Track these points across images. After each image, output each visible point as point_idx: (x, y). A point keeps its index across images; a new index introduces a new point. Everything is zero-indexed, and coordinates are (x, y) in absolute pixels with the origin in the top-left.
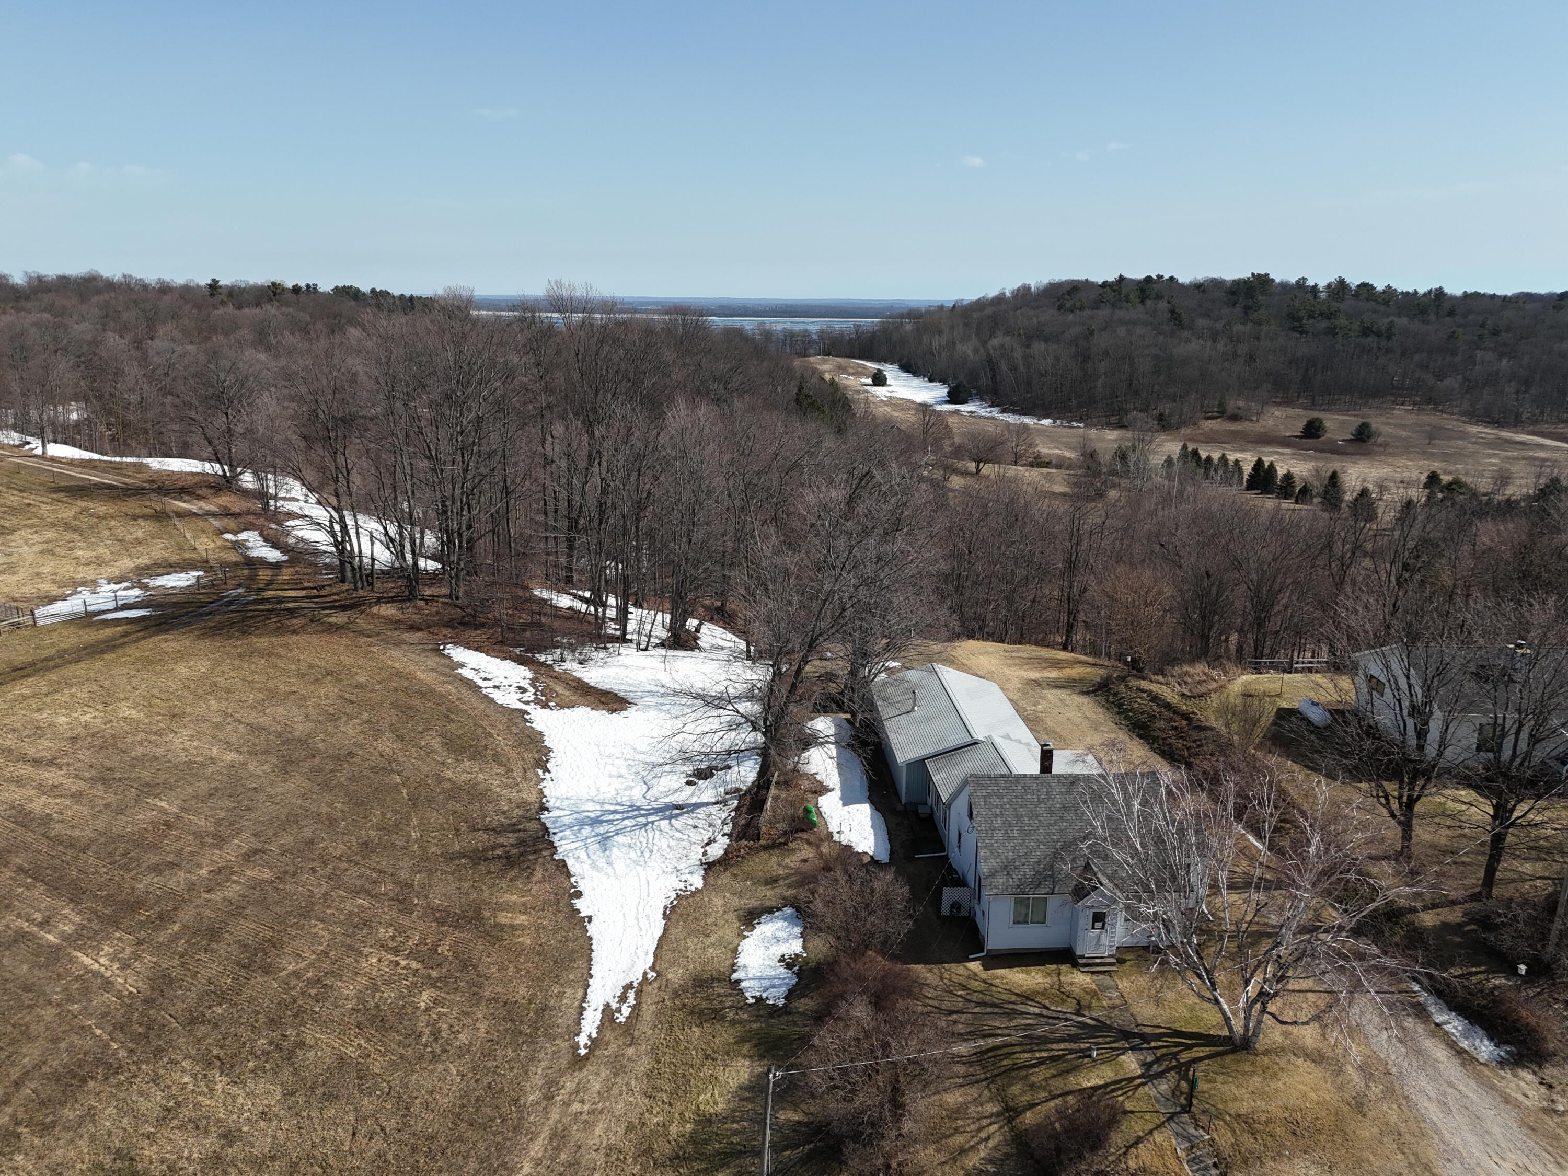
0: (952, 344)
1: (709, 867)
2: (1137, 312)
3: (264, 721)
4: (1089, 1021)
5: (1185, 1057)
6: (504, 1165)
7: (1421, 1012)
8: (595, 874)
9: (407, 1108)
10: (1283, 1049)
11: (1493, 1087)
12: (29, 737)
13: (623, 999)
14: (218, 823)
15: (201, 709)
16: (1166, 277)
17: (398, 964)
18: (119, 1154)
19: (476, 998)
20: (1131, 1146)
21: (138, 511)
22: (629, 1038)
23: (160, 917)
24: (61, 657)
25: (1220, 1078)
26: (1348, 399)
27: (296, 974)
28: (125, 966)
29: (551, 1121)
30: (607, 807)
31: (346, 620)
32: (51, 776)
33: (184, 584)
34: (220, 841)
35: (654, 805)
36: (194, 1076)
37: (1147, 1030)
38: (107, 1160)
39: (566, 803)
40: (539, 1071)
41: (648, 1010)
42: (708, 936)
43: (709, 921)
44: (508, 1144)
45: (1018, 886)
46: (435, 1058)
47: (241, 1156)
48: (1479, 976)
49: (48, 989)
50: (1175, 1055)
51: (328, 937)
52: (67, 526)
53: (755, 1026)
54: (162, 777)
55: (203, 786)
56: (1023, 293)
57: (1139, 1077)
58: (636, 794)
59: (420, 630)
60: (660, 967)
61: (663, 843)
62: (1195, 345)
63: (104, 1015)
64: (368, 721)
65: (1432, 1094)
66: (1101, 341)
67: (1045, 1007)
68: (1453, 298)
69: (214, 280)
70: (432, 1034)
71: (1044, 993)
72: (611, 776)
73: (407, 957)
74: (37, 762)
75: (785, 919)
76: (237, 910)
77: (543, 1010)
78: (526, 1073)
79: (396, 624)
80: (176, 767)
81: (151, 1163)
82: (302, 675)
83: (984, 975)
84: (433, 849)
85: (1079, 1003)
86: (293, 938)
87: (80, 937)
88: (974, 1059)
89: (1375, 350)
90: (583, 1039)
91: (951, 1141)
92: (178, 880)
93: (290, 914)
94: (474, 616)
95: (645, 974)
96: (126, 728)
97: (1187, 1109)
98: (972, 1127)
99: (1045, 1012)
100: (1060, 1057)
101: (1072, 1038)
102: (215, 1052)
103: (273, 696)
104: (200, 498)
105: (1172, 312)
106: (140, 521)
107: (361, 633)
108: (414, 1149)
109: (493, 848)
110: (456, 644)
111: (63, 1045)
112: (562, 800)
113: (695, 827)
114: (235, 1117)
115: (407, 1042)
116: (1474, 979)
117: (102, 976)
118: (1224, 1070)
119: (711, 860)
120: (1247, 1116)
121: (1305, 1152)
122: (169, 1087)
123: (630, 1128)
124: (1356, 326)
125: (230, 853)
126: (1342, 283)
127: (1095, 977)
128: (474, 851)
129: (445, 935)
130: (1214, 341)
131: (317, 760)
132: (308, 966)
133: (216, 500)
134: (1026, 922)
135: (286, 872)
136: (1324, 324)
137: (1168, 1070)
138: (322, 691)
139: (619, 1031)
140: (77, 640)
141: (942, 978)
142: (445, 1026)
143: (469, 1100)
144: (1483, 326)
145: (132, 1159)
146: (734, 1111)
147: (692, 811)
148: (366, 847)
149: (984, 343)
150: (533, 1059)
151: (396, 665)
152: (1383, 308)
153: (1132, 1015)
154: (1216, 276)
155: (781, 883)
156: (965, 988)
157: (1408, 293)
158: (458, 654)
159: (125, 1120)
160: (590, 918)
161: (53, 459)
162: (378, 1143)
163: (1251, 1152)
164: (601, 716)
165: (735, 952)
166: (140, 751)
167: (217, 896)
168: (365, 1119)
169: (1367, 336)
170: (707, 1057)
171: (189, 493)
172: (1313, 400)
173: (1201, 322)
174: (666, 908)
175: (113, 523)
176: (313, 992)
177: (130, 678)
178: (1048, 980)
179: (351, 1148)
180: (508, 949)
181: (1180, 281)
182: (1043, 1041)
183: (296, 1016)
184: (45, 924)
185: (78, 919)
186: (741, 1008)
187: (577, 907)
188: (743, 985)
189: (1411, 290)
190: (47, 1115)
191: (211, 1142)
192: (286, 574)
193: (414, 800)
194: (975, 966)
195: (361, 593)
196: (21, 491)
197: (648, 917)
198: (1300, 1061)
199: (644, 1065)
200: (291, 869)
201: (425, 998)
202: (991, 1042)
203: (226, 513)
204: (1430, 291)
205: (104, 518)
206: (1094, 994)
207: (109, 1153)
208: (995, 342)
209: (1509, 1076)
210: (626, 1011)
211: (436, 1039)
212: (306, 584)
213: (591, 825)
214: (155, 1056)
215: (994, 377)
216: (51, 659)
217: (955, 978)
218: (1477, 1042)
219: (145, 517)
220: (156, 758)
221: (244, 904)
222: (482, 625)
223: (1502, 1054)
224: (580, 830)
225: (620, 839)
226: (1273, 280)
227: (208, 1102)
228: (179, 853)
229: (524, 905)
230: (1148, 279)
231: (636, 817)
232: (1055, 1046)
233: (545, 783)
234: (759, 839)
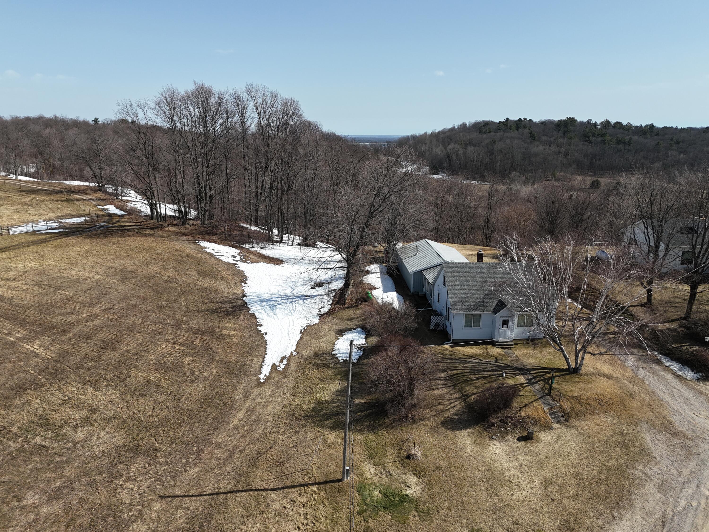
0: (431, 149)
1: (321, 316)
2: (514, 134)
3: (114, 265)
4: (501, 364)
5: (547, 376)
6: (225, 421)
7: (658, 362)
8: (268, 318)
9: (179, 399)
10: (593, 374)
11: (694, 389)
12: (4, 271)
13: (281, 361)
14: (92, 299)
15: (85, 261)
16: (528, 119)
17: (175, 348)
18: (41, 417)
19: (211, 360)
20: (522, 408)
21: (58, 199)
22: (284, 376)
23: (64, 331)
24: (20, 245)
25: (564, 384)
26: (611, 172)
27: (127, 351)
28: (46, 349)
29: (247, 405)
30: (274, 296)
31: (153, 232)
32: (14, 284)
33: (79, 221)
34: (92, 305)
35: (296, 295)
36: (78, 388)
37: (529, 367)
38: (35, 419)
39: (255, 294)
40: (242, 387)
41: (293, 365)
42: (322, 339)
43: (322, 334)
44: (227, 413)
45: (467, 309)
46: (192, 381)
47: (99, 418)
48: (686, 347)
49: (10, 357)
50: (542, 376)
51: (142, 338)
52: (26, 204)
53: (343, 369)
54: (66, 284)
55: (85, 287)
56: (463, 127)
57: (526, 383)
58: (288, 292)
59: (188, 235)
60: (299, 350)
61: (300, 308)
62: (541, 148)
63: (35, 366)
64: (163, 265)
65: (665, 391)
66: (499, 146)
67: (480, 360)
68: (658, 129)
69: (96, 118)
70: (191, 373)
71: (480, 355)
72: (275, 285)
73: (179, 345)
74: (7, 280)
75: (357, 332)
76: (100, 329)
77: (243, 365)
78: (235, 388)
79: (176, 233)
80: (72, 280)
81: (56, 420)
82: (133, 250)
83: (451, 349)
84: (192, 308)
85: (496, 358)
86: (126, 338)
87: (25, 338)
88: (448, 378)
89: (623, 150)
90: (262, 376)
91: (437, 408)
92: (72, 319)
93: (124, 330)
94: (212, 231)
95: (292, 353)
96: (50, 268)
97: (549, 394)
98: (447, 402)
99: (480, 361)
100: (487, 377)
101: (493, 370)
102: (88, 379)
103: (119, 257)
104: (87, 194)
105: (531, 133)
106: (59, 202)
107: (160, 236)
108: (182, 414)
109: (220, 309)
110: (204, 240)
111: (16, 377)
112: (253, 293)
113: (315, 303)
114: (97, 403)
115: (179, 375)
116: (684, 348)
117: (35, 352)
118: (566, 381)
119: (323, 313)
120: (577, 397)
121: (606, 412)
122: (66, 392)
123: (284, 407)
124: (614, 140)
125: (97, 309)
126: (608, 122)
127: (503, 350)
128: (211, 309)
129: (197, 338)
130: (550, 146)
131: (138, 278)
132: (133, 348)
133: (95, 195)
134: (471, 327)
135: (123, 316)
136: (599, 139)
137: (539, 381)
138: (141, 256)
139: (279, 373)
140: (28, 239)
141: (431, 351)
142: (197, 370)
143: (208, 397)
144: (672, 140)
145: (47, 419)
146: (333, 399)
147: (314, 298)
148: (161, 307)
149: (445, 148)
150: (238, 383)
151: (176, 247)
152: (626, 132)
153: (522, 362)
154: (551, 119)
155: (355, 320)
156: (442, 354)
157: (637, 126)
158: (204, 244)
159: (44, 404)
160: (266, 334)
161: (20, 181)
162: (165, 412)
163: (579, 411)
164: (271, 267)
165: (334, 344)
166: (56, 275)
167: (91, 324)
168: (159, 403)
169: (619, 144)
170: (321, 380)
171: (82, 193)
172: (595, 173)
173: (544, 138)
174: (301, 330)
175: (47, 203)
176: (135, 357)
177: (52, 252)
178: (482, 351)
179: (152, 414)
180: (227, 343)
181: (534, 121)
182: (480, 371)
183: (127, 366)
184: (9, 334)
185: (24, 332)
186: (337, 363)
187: (260, 329)
188: (337, 356)
189: (639, 125)
190: (7, 403)
191: (85, 413)
192: (126, 218)
193: (183, 292)
194: (447, 346)
195: (160, 223)
196: (5, 192)
197: (293, 333)
198: (602, 378)
199: (291, 384)
200: (126, 315)
201: (188, 360)
202: (455, 372)
203: (99, 199)
204: (647, 125)
205: (43, 201)
206: (503, 355)
207: (37, 417)
208: (450, 147)
209: (702, 384)
210: (283, 366)
211: (193, 375)
212: (135, 221)
213: (267, 302)
214: (59, 381)
215: (450, 162)
216: (16, 245)
217: (437, 350)
218: (686, 372)
219: (61, 201)
220: (63, 278)
221: (103, 326)
222: (216, 234)
223: (698, 376)
224: (261, 303)
225: (280, 306)
226: (576, 120)
227: (84, 398)
228: (73, 309)
229: (235, 328)
230: (520, 120)
231: (287, 299)
232: (485, 373)
233: (245, 288)
234: (345, 305)
